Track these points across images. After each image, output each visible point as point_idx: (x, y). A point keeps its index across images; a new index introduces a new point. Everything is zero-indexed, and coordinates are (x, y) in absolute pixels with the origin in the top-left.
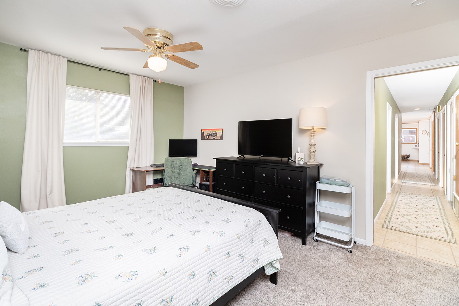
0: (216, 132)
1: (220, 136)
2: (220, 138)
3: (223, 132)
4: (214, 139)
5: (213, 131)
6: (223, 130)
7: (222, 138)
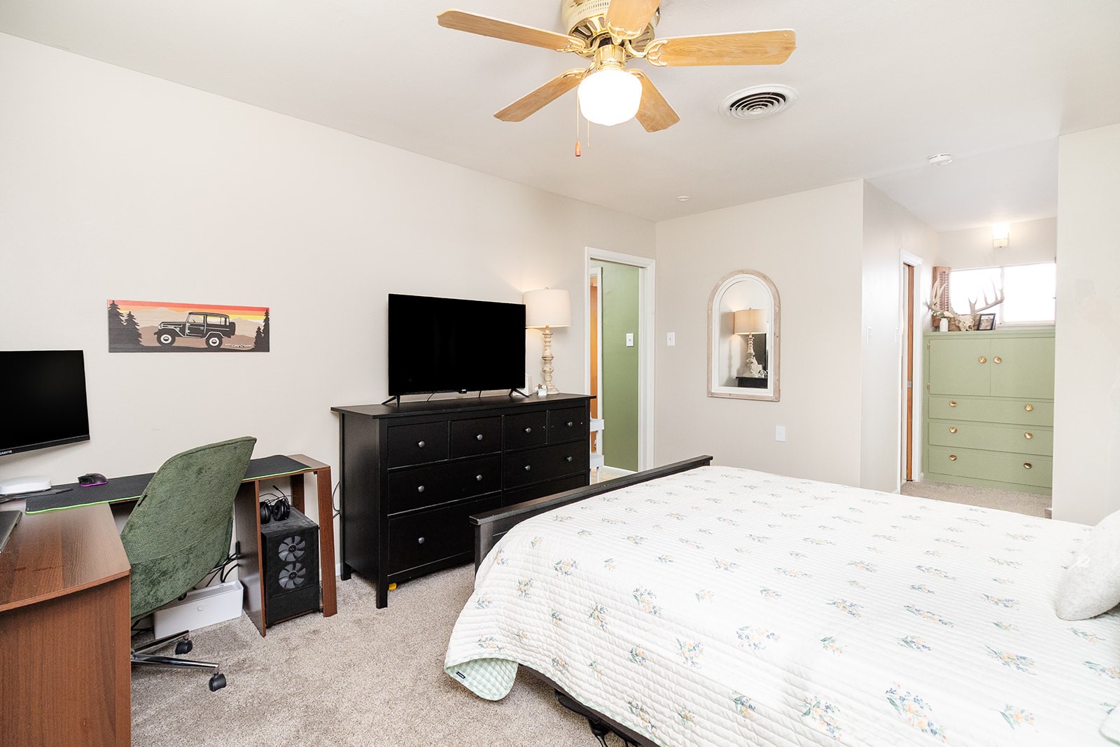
0: (226, 317)
1: (255, 334)
2: (252, 346)
3: (267, 321)
4: (218, 349)
5: (206, 315)
6: (267, 314)
7: (262, 342)
